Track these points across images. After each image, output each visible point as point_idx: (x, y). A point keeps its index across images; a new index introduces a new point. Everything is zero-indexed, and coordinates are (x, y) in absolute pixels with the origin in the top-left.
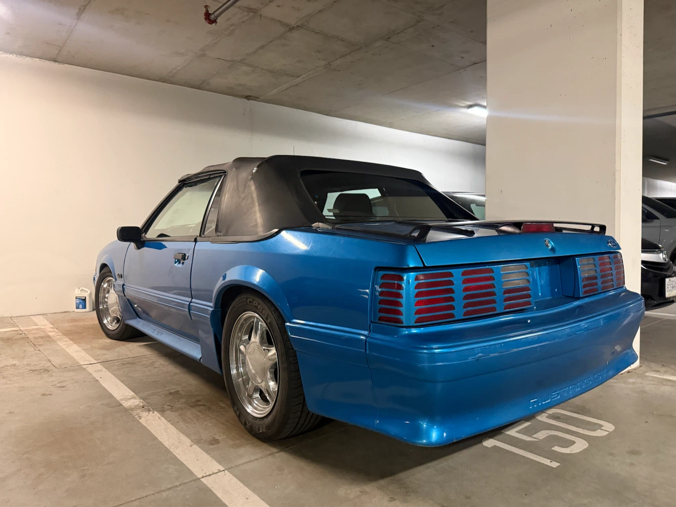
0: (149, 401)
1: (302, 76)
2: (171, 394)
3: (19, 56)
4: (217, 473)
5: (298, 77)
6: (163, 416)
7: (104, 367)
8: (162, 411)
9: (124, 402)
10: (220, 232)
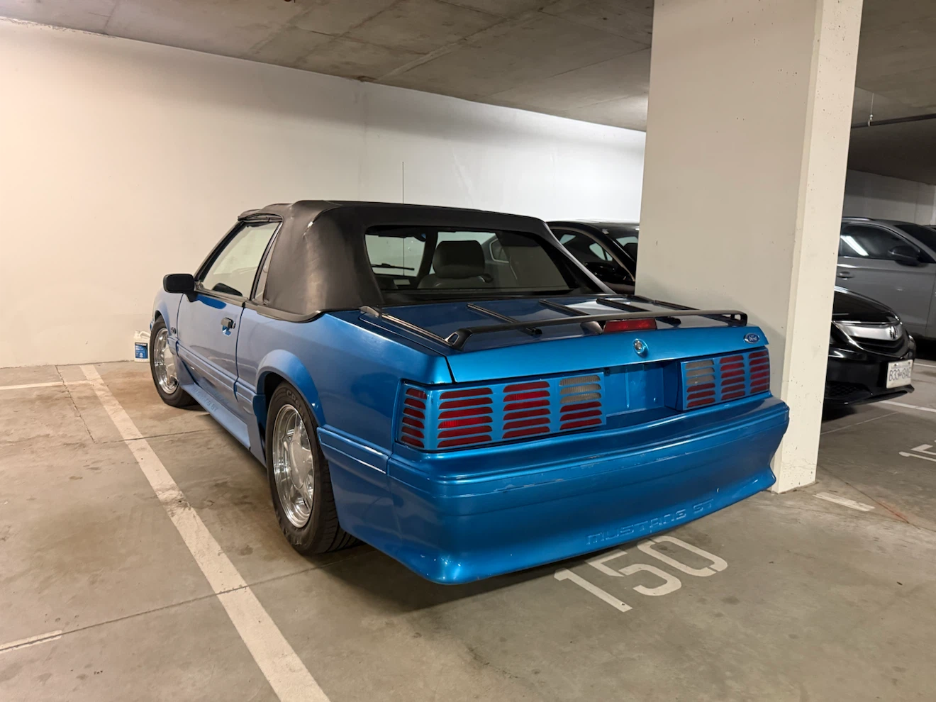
0: (189, 493)
1: (431, 53)
2: (217, 485)
3: (57, 28)
4: (237, 589)
5: (425, 54)
6: (198, 515)
7: (149, 444)
8: (200, 508)
9: (160, 493)
10: (268, 300)
